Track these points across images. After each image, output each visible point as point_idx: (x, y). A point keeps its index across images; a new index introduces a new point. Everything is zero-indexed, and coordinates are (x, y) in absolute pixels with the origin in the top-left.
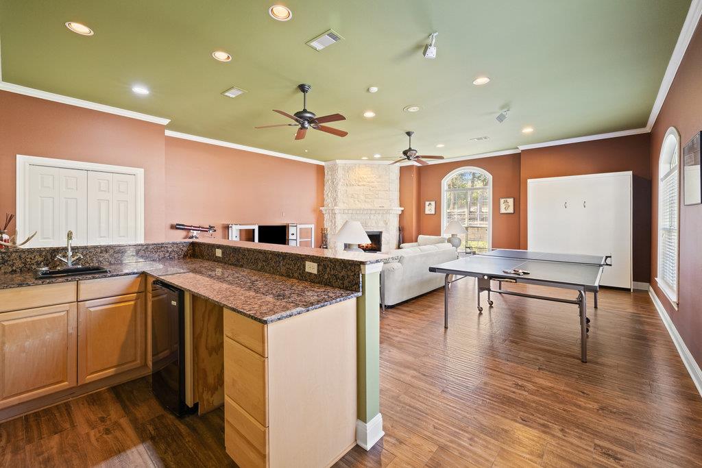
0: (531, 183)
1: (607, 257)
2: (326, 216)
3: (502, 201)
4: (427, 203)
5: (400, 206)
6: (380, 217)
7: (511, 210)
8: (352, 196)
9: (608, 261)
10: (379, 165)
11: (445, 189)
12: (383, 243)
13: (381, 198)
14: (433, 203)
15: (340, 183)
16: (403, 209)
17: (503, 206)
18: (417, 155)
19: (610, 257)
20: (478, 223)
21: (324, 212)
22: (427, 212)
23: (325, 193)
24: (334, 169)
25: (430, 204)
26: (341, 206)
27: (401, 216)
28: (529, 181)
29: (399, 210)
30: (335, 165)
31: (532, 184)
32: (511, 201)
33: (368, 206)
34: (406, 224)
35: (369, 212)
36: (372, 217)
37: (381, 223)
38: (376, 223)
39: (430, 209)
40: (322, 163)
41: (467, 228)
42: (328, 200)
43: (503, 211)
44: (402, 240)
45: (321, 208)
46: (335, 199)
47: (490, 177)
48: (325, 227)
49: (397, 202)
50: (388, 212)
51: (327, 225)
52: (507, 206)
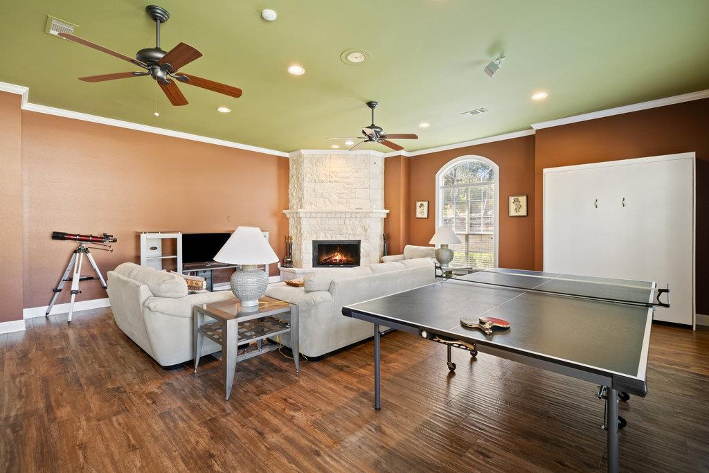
0: (547, 172)
1: (661, 291)
2: (291, 222)
3: (512, 199)
4: (418, 204)
5: (385, 208)
6: (357, 222)
7: (523, 212)
8: (322, 196)
9: (664, 298)
10: (356, 155)
11: (441, 185)
12: (361, 254)
13: (359, 198)
14: (425, 204)
15: (307, 179)
16: (388, 211)
17: (512, 207)
18: (382, 133)
19: (667, 291)
20: (482, 230)
21: (288, 216)
22: (419, 215)
23: (290, 192)
24: (299, 162)
25: (422, 205)
26: (308, 208)
27: (386, 221)
28: (545, 171)
29: (384, 213)
30: (300, 156)
31: (550, 175)
32: (523, 199)
33: (341, 208)
34: (392, 231)
35: (343, 215)
36: (347, 222)
37: (359, 230)
38: (352, 230)
39: (421, 212)
40: (286, 155)
41: (467, 236)
42: (293, 201)
43: (513, 213)
44: (388, 251)
45: (284, 211)
46: (300, 200)
47: (496, 168)
48: (290, 235)
49: (381, 202)
50: (367, 215)
51: (292, 232)
52: (518, 207)
